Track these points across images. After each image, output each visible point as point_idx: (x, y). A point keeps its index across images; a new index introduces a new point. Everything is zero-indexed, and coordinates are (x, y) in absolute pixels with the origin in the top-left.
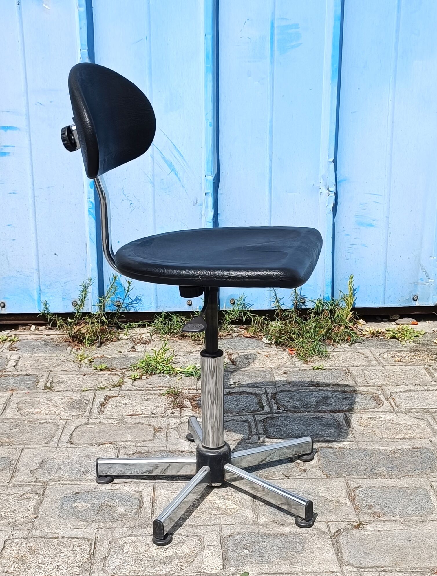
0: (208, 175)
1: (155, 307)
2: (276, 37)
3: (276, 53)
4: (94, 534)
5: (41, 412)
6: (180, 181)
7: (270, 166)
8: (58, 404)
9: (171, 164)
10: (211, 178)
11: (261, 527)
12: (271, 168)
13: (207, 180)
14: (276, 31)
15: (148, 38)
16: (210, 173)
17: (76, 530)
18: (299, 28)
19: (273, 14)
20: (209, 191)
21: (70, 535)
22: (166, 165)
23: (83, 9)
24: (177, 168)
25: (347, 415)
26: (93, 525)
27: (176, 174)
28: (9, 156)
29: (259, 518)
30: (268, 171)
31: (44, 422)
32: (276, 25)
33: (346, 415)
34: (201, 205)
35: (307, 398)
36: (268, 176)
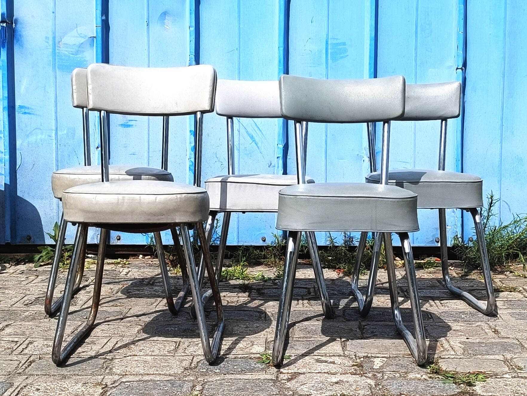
0: (279, 144)
1: (237, 242)
2: (329, 51)
3: (330, 61)
6: (259, 148)
7: (325, 140)
9: (253, 136)
10: (281, 146)
12: (326, 141)
13: (278, 148)
14: (329, 47)
15: (238, 49)
16: (280, 142)
18: (346, 45)
19: (328, 35)
20: (279, 156)
22: (249, 137)
23: (193, 29)
24: (257, 139)
27: (257, 144)
28: (132, 127)
30: (324, 143)
32: (329, 42)
34: (275, 166)
36: (324, 146)
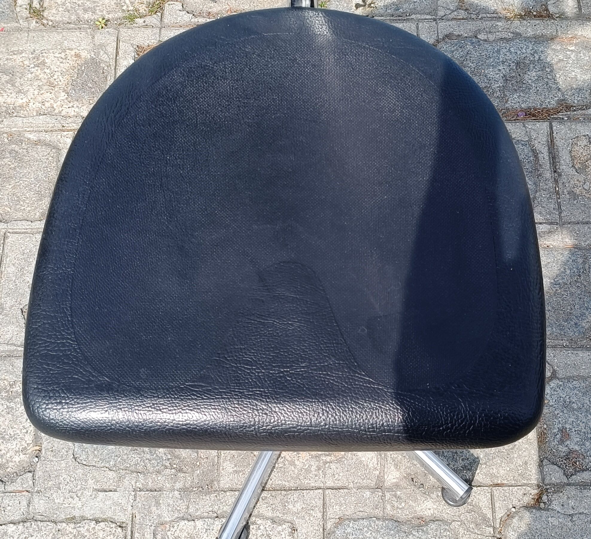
4: (130, 508)
5: (28, 104)
8: (55, 77)
11: (388, 495)
17: (101, 494)
21: (92, 512)
25: (554, 128)
26: (126, 483)
29: (386, 470)
31: (35, 139)
33: (551, 128)
35: (489, 66)
